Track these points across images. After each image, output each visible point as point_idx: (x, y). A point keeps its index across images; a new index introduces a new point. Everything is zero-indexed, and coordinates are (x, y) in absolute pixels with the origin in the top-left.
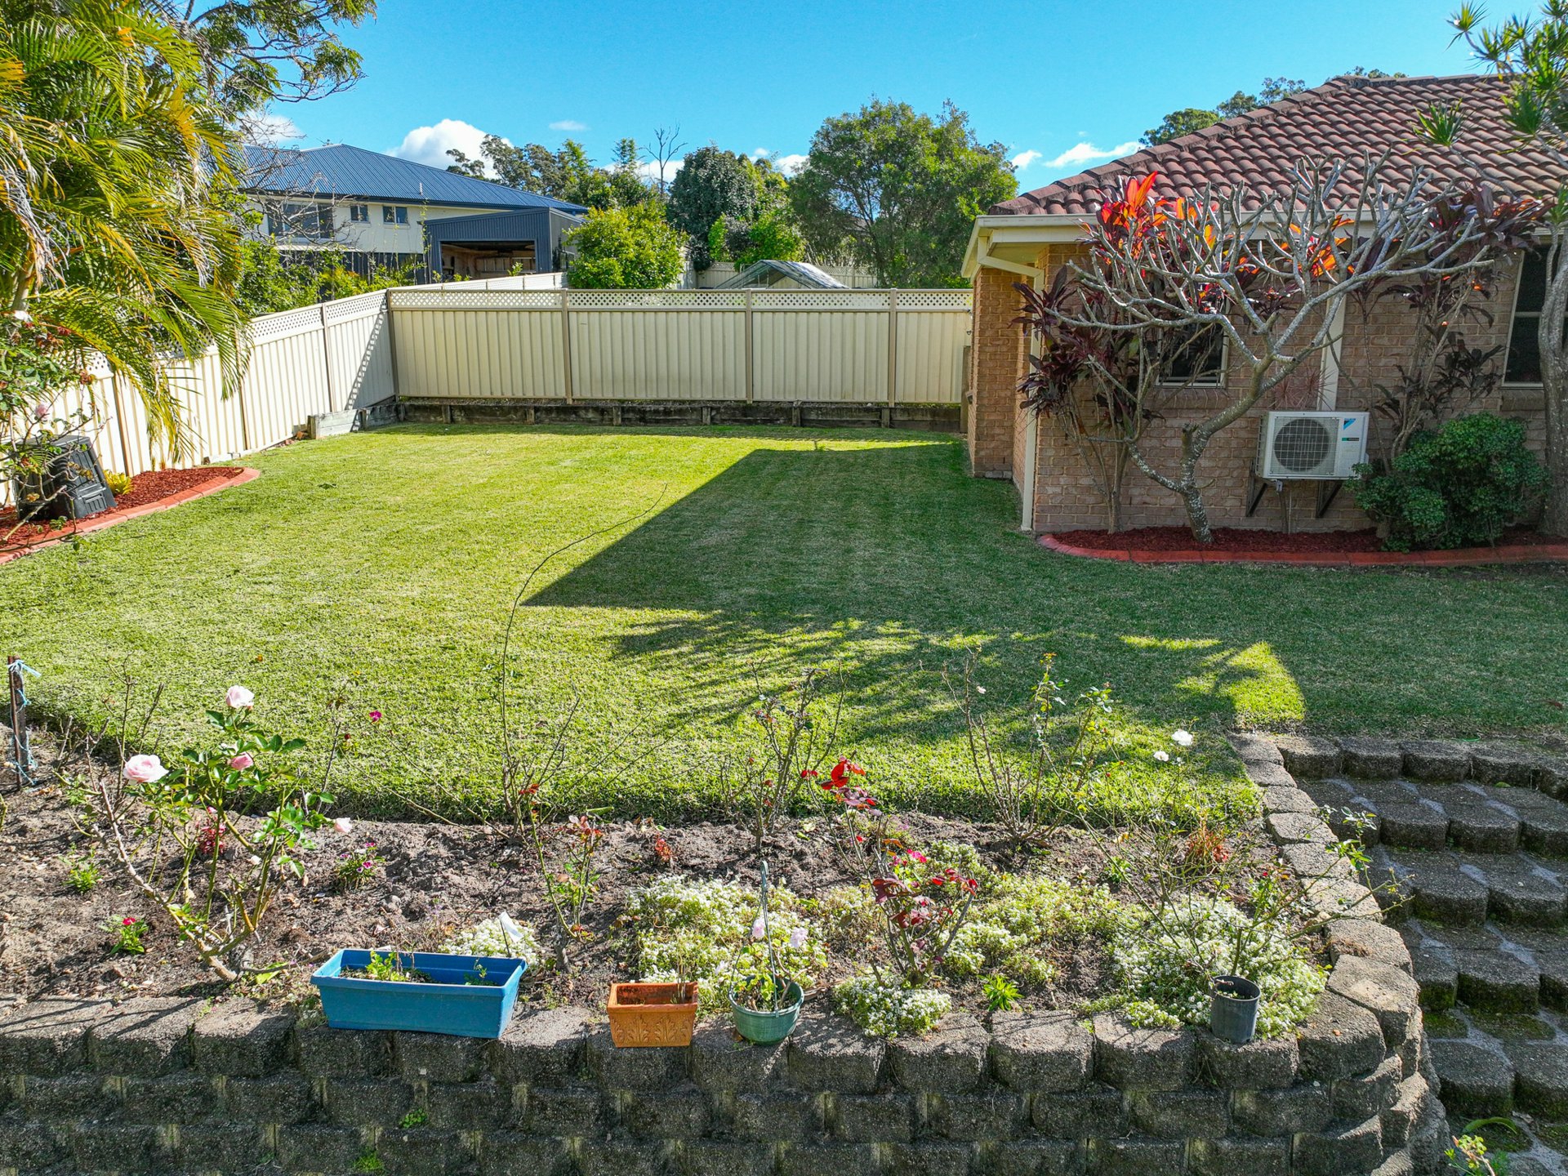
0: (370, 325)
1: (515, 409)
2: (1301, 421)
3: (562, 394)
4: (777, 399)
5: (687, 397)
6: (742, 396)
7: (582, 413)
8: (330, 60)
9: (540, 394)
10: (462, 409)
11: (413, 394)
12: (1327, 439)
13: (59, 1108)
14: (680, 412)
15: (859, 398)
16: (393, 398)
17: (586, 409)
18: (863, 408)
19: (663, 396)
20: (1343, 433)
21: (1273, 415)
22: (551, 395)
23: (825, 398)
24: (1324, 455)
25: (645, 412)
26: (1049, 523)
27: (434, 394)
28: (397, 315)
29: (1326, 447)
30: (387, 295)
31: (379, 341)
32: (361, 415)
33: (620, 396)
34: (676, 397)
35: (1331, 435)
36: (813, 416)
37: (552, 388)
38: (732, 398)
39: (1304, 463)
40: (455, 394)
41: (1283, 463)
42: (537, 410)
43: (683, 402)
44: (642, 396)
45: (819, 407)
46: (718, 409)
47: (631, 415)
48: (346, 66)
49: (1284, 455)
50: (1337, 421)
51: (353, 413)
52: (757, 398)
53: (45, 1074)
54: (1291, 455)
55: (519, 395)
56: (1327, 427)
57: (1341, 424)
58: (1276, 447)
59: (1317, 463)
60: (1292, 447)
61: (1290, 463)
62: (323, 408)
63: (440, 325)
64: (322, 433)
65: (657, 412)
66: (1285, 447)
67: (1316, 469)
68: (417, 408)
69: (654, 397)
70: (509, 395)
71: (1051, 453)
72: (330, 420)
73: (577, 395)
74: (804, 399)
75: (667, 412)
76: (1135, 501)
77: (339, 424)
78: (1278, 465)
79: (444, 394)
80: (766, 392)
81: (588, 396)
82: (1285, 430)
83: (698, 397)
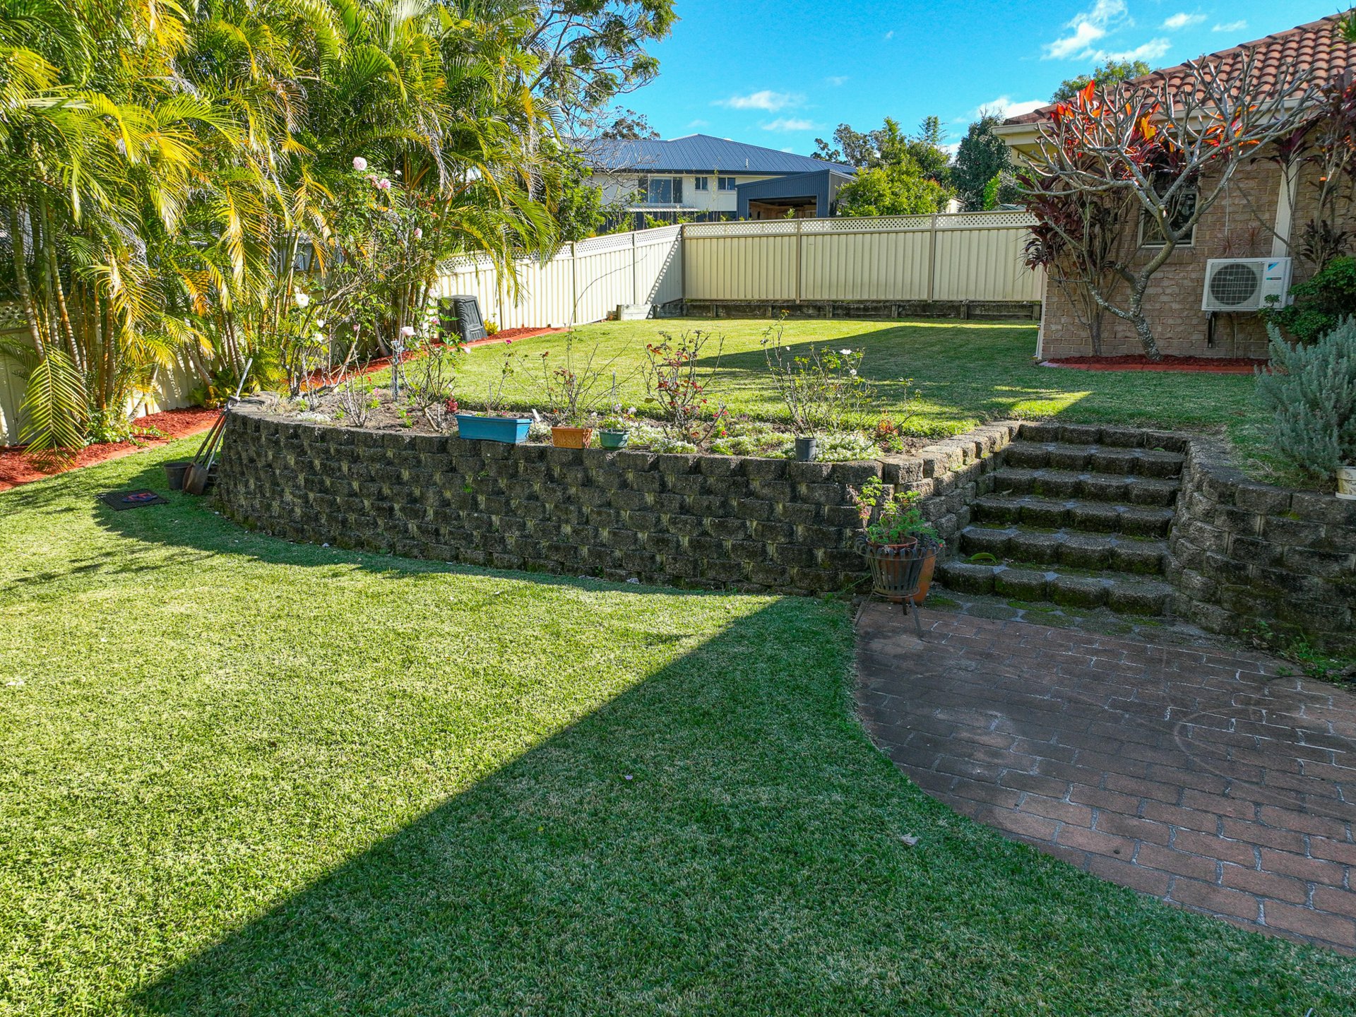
0: (667, 249)
1: (759, 307)
2: (1232, 266)
3: (793, 296)
4: (951, 298)
5: (883, 298)
6: (924, 297)
7: (805, 310)
8: (641, 66)
9: (778, 297)
10: (725, 307)
11: (694, 297)
12: (1254, 279)
13: (372, 459)
14: (876, 309)
15: (1018, 298)
16: (681, 300)
17: (808, 307)
18: (1020, 306)
19: (865, 297)
20: (1267, 273)
21: (1210, 262)
22: (785, 297)
23: (989, 298)
24: (1252, 292)
25: (849, 309)
26: (1052, 352)
27: (707, 297)
28: (687, 242)
29: (1254, 286)
30: (682, 228)
31: (673, 260)
32: (654, 308)
33: (834, 297)
34: (874, 298)
35: (1258, 276)
36: (978, 312)
37: (785, 291)
38: (916, 298)
39: (1234, 298)
40: (721, 297)
41: (1217, 298)
42: (773, 308)
43: (879, 302)
44: (849, 297)
45: (983, 305)
46: (904, 307)
47: (839, 312)
48: (651, 69)
49: (1218, 292)
50: (1262, 264)
51: (649, 306)
52: (936, 298)
53: (369, 447)
54: (1223, 292)
55: (764, 297)
56: (1255, 269)
57: (1266, 267)
58: (1212, 286)
59: (1245, 299)
60: (1224, 286)
61: (1222, 299)
62: (630, 301)
63: (714, 248)
64: (625, 317)
65: (858, 309)
66: (1218, 286)
67: (1245, 303)
68: (695, 307)
69: (858, 298)
70: (756, 297)
71: (1055, 299)
72: (632, 310)
73: (803, 298)
74: (972, 298)
75: (866, 309)
76: (1119, 335)
77: (638, 313)
78: (1213, 300)
79: (714, 297)
80: (943, 294)
81: (810, 297)
82: (1219, 273)
83: (891, 298)
